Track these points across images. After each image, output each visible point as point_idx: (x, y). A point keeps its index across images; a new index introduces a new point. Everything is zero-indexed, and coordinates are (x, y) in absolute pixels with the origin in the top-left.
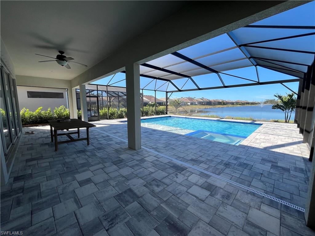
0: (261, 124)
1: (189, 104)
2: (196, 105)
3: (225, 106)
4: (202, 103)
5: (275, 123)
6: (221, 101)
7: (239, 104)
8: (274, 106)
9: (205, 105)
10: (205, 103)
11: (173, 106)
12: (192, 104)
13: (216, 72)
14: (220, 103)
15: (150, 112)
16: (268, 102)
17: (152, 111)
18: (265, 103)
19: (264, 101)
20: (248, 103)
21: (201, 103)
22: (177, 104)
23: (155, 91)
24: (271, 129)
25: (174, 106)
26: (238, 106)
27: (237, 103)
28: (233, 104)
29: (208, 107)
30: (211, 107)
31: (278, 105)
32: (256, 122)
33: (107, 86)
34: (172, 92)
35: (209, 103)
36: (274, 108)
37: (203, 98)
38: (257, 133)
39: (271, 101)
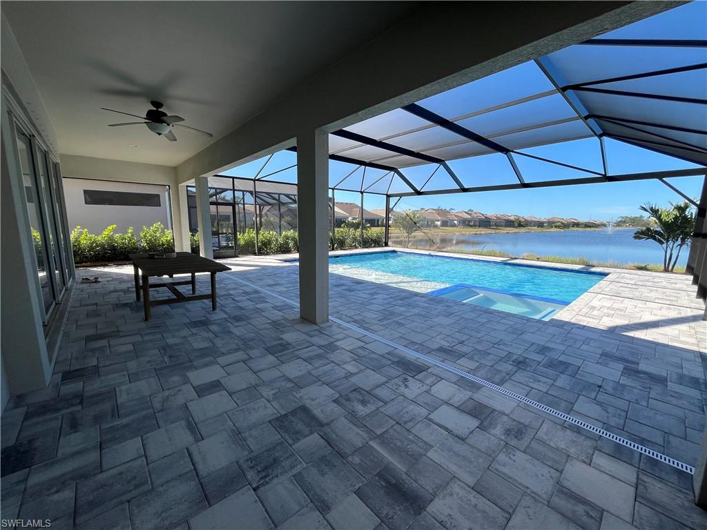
0: (606, 275)
1: (439, 223)
2: (454, 226)
3: (523, 230)
4: (470, 221)
5: (640, 272)
6: (512, 218)
7: (556, 227)
8: (638, 233)
9: (474, 226)
10: (475, 221)
11: (401, 229)
12: (445, 224)
13: (505, 150)
14: (509, 223)
15: (349, 241)
16: (625, 222)
17: (355, 239)
18: (619, 224)
20: (577, 225)
21: (466, 223)
22: (411, 224)
23: (362, 193)
24: (629, 286)
25: (404, 227)
26: (554, 230)
27: (551, 224)
28: (540, 224)
29: (483, 231)
30: (489, 231)
31: (648, 229)
32: (593, 270)
33: (254, 180)
34: (401, 195)
35: (485, 223)
36: (639, 235)
37: (470, 210)
38: (596, 294)
39: (634, 221)
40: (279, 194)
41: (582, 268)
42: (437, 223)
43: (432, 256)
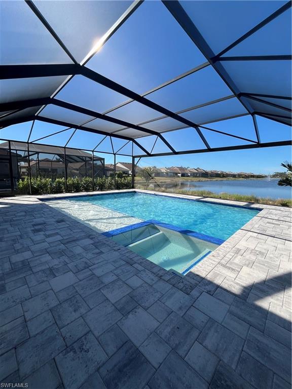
0: (261, 210)
1: (180, 175)
2: (188, 176)
3: (225, 179)
4: (197, 174)
5: (282, 208)
6: (219, 172)
7: (242, 177)
8: (280, 181)
9: (199, 176)
10: (200, 174)
11: (143, 178)
12: (183, 175)
13: (195, 126)
14: (217, 175)
15: (107, 185)
16: (277, 175)
17: (111, 184)
18: (274, 176)
19: (272, 174)
20: (253, 176)
21: (194, 175)
22: (148, 175)
23: (115, 154)
24: (274, 222)
25: (145, 177)
26: (241, 179)
27: (240, 176)
28: (234, 176)
29: (203, 179)
30: (207, 179)
31: (287, 179)
32: (253, 206)
33: (65, 148)
34: (140, 157)
35: (205, 175)
36: (281, 183)
37: (198, 168)
38: (247, 232)
39: (281, 175)
40: (86, 157)
41: (245, 205)
42: (178, 175)
43: (156, 195)
